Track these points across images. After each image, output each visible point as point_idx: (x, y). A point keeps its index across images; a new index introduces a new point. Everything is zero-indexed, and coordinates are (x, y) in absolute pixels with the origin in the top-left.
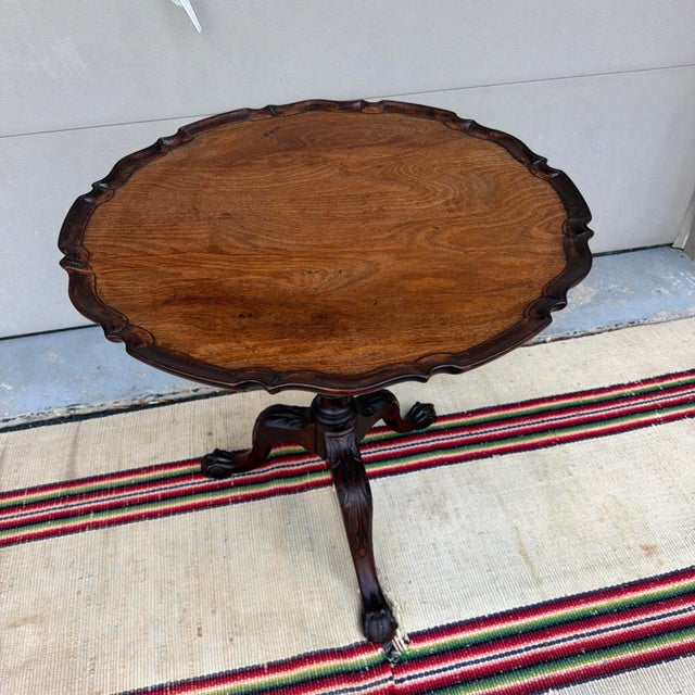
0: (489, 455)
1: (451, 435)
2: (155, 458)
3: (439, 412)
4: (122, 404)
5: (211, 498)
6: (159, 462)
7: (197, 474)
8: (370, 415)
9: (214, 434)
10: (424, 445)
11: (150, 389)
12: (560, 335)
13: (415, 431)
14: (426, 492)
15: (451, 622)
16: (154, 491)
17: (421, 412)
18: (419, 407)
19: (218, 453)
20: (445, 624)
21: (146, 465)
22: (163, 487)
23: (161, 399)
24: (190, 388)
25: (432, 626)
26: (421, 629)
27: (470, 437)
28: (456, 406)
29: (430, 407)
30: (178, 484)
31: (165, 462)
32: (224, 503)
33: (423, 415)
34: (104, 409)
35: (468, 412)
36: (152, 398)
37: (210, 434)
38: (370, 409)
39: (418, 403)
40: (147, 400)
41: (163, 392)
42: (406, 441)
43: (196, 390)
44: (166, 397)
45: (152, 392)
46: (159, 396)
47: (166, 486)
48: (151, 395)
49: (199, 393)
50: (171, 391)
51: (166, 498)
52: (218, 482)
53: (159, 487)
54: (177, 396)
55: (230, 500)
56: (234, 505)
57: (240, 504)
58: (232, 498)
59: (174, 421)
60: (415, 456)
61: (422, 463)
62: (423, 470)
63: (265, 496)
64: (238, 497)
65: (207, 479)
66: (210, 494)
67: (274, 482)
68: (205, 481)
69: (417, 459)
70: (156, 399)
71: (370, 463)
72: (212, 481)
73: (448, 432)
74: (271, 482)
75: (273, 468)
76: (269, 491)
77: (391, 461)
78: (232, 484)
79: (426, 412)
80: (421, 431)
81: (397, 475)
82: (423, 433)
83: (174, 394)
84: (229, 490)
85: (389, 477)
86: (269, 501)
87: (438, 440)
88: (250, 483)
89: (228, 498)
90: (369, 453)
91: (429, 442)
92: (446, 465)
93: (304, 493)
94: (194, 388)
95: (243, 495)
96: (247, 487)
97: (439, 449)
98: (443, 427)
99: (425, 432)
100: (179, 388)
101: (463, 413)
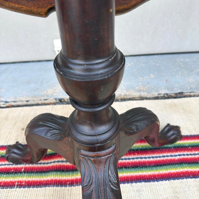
1: (193, 152)
3: (184, 133)
5: (4, 180)
7: (2, 158)
11: (2, 97)
13: (166, 146)
17: (171, 133)
23: (7, 104)
24: (24, 99)
29: (177, 129)
32: (12, 185)
33: (173, 134)
36: (3, 103)
37: (23, 129)
39: (168, 125)
41: (9, 100)
42: (158, 153)
43: (27, 101)
44: (10, 104)
46: (6, 102)
48: (3, 101)
49: (29, 103)
50: (13, 100)
52: (14, 166)
54: (16, 104)
55: (16, 184)
56: (18, 189)
57: (22, 189)
58: (18, 182)
59: (6, 118)
60: (165, 167)
61: (171, 173)
62: (172, 181)
63: (43, 184)
64: (22, 182)
65: (7, 163)
66: (5, 176)
67: (53, 174)
68: (5, 165)
69: (167, 169)
70: (5, 104)
71: (128, 168)
72: (10, 165)
73: (191, 150)
74: (51, 173)
75: (54, 162)
76: (47, 181)
77: (146, 169)
78: (23, 170)
79: (175, 132)
80: (169, 146)
81: (150, 182)
82: (171, 148)
83: (15, 102)
84: (19, 174)
85: (143, 183)
86: (44, 191)
87: (184, 155)
88: (35, 171)
89: (16, 182)
90: (129, 159)
91: (176, 156)
92: (191, 178)
93: (72, 187)
94: (27, 100)
95: (27, 181)
96: (32, 174)
97: (185, 163)
98: (187, 145)
99: (173, 147)
100: (18, 99)
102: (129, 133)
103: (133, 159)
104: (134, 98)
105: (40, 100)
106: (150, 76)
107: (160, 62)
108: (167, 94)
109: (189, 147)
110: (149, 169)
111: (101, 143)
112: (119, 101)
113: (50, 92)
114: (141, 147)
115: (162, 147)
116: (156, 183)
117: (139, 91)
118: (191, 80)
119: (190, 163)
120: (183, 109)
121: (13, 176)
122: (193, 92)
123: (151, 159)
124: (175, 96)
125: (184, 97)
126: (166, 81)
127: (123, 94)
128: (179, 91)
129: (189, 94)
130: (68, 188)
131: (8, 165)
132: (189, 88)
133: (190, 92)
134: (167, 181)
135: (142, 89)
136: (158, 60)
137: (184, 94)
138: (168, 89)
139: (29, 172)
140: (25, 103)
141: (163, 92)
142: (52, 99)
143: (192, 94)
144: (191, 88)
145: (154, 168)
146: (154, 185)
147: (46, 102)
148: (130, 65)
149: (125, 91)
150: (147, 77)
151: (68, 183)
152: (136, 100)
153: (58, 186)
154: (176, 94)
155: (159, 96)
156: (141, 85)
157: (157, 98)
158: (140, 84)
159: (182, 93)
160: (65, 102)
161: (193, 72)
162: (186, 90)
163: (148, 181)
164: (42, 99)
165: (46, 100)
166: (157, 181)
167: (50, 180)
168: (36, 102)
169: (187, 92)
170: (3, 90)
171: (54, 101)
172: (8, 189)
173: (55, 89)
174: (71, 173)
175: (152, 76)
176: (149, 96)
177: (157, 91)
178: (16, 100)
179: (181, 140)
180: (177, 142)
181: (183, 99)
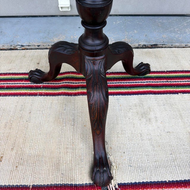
0: (177, 92)
1: (157, 81)
2: (10, 70)
3: (152, 69)
4: (5, 47)
5: (29, 92)
6: (11, 72)
7: (26, 80)
9: (40, 64)
10: (142, 83)
11: (19, 42)
14: (140, 106)
15: (145, 181)
16: (4, 84)
17: (143, 67)
18: (142, 64)
19: (38, 71)
20: (141, 182)
21: (5, 72)
22: (9, 83)
23: (23, 48)
24: (36, 44)
25: (133, 182)
26: (126, 182)
27: (167, 83)
28: (161, 68)
30: (16, 83)
31: (14, 72)
32: (35, 95)
35: (167, 71)
36: (19, 47)
37: (38, 64)
40: (17, 47)
41: (24, 45)
42: (133, 80)
44: (25, 47)
45: (19, 44)
46: (22, 46)
47: (10, 82)
48: (19, 45)
49: (40, 47)
50: (28, 44)
51: (8, 88)
52: (35, 85)
53: (7, 82)
54: (30, 47)
55: (38, 94)
56: (39, 96)
57: (42, 96)
58: (39, 93)
59: (24, 56)
60: (136, 88)
61: (139, 91)
62: (140, 95)
63: (56, 95)
64: (42, 93)
65: (30, 83)
66: (30, 89)
67: (62, 89)
68: (29, 84)
69: (137, 89)
70: (21, 47)
71: (112, 88)
72: (32, 84)
73: (156, 79)
74: (61, 89)
75: (63, 83)
76: (59, 93)
77: (123, 89)
78: (42, 87)
79: (145, 67)
80: (141, 77)
81: (125, 95)
82: (142, 78)
84: (39, 89)
85: (121, 96)
86: (57, 98)
87: (150, 82)
88: (50, 87)
89: (37, 93)
90: (113, 83)
91: (145, 82)
92: (152, 94)
93: (76, 96)
94: (38, 45)
95: (45, 92)
96: (49, 89)
97: (150, 86)
98: (153, 77)
99: (143, 78)
100: (31, 43)
101: (164, 71)
103: (115, 83)
106: (134, 31)
107: (143, 21)
108: (145, 45)
109: (154, 78)
110: (125, 89)
114: (121, 77)
116: (129, 96)
118: (165, 36)
119: (153, 87)
120: (155, 55)
121: (35, 90)
122: (165, 45)
123: (128, 84)
124: (151, 47)
126: (146, 36)
128: (154, 43)
129: (162, 46)
130: (73, 97)
131: (30, 84)
132: (162, 42)
133: (163, 45)
134: (137, 95)
135: (127, 40)
136: (142, 20)
137: (158, 46)
138: (146, 41)
139: (46, 88)
140: (37, 47)
141: (142, 43)
143: (164, 46)
144: (163, 42)
145: (129, 88)
146: (128, 97)
148: (119, 22)
150: (132, 32)
151: (73, 94)
153: (67, 96)
154: (152, 45)
155: (139, 46)
156: (127, 38)
157: (137, 48)
159: (157, 45)
161: (168, 30)
162: (160, 43)
163: (124, 95)
164: (50, 45)
166: (130, 95)
167: (61, 92)
168: (45, 47)
169: (160, 45)
170: (19, 37)
172: (33, 97)
173: (60, 38)
174: (74, 89)
175: (136, 31)
177: (138, 42)
178: (30, 45)
179: (149, 74)
180: (146, 75)
181: (156, 49)
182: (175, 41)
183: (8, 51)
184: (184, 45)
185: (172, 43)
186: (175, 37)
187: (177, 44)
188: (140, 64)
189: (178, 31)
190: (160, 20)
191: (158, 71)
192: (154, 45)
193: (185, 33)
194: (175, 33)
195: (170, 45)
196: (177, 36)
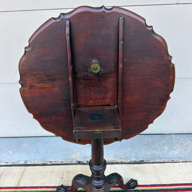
2: (43, 184)
3: (139, 183)
4: (40, 163)
6: (44, 185)
8: (112, 183)
9: (63, 178)
12: (185, 160)
13: (130, 190)
17: (132, 183)
18: (132, 180)
19: (62, 186)
21: (41, 186)
23: (51, 163)
24: (60, 161)
28: (145, 182)
29: (136, 181)
31: (46, 186)
33: (133, 184)
34: (35, 163)
35: (150, 185)
36: (49, 162)
37: (62, 178)
38: (112, 181)
39: (132, 179)
40: (47, 163)
43: (62, 162)
44: (53, 163)
45: (49, 160)
46: (51, 162)
48: (49, 161)
49: (63, 163)
50: (55, 161)
54: (56, 163)
59: (53, 172)
79: (134, 183)
80: (132, 190)
82: (132, 191)
83: (55, 162)
98: (140, 190)
100: (57, 160)
101: (148, 185)
102: (110, 183)
104: (118, 162)
105: (69, 161)
108: (135, 161)
111: (100, 186)
112: (110, 164)
113: (74, 157)
115: (128, 190)
117: (121, 158)
118: (149, 153)
120: (142, 170)
122: (149, 160)
124: (139, 163)
125: (144, 163)
126: (136, 153)
127: (112, 160)
128: (141, 160)
129: (147, 161)
135: (122, 157)
138: (136, 158)
140: (61, 163)
141: (133, 160)
142: (75, 161)
143: (148, 162)
144: (148, 158)
147: (72, 162)
149: (113, 158)
150: (126, 150)
152: (119, 164)
154: (140, 161)
157: (130, 163)
158: (122, 154)
159: (143, 161)
160: (82, 163)
161: (151, 148)
162: (145, 159)
165: (72, 161)
168: (66, 163)
170: (49, 154)
171: (76, 162)
173: (77, 155)
175: (128, 149)
176: (126, 162)
177: (130, 159)
178: (56, 161)
179: (137, 187)
180: (135, 188)
181: (143, 164)
182: (156, 157)
183: (41, 166)
184: (162, 161)
185: (154, 159)
186: (156, 154)
187: (158, 160)
188: (131, 181)
189: (158, 148)
190: (146, 138)
191: (143, 184)
192: (142, 161)
193: (164, 150)
194: (156, 150)
195: (152, 161)
196: (157, 153)
